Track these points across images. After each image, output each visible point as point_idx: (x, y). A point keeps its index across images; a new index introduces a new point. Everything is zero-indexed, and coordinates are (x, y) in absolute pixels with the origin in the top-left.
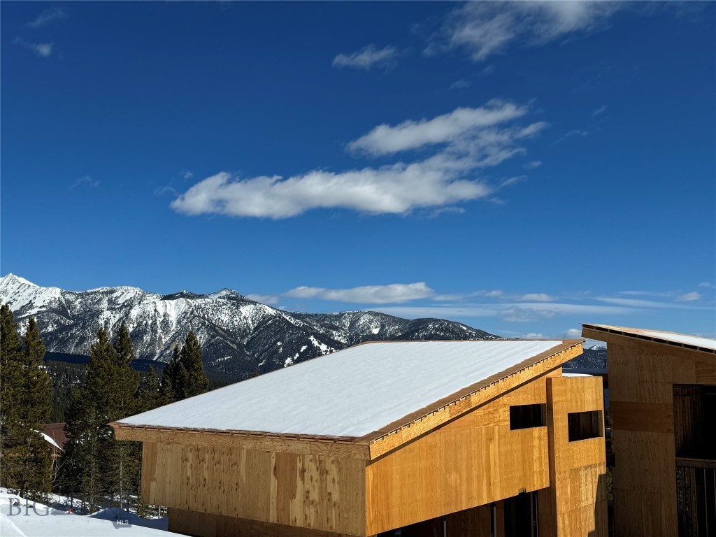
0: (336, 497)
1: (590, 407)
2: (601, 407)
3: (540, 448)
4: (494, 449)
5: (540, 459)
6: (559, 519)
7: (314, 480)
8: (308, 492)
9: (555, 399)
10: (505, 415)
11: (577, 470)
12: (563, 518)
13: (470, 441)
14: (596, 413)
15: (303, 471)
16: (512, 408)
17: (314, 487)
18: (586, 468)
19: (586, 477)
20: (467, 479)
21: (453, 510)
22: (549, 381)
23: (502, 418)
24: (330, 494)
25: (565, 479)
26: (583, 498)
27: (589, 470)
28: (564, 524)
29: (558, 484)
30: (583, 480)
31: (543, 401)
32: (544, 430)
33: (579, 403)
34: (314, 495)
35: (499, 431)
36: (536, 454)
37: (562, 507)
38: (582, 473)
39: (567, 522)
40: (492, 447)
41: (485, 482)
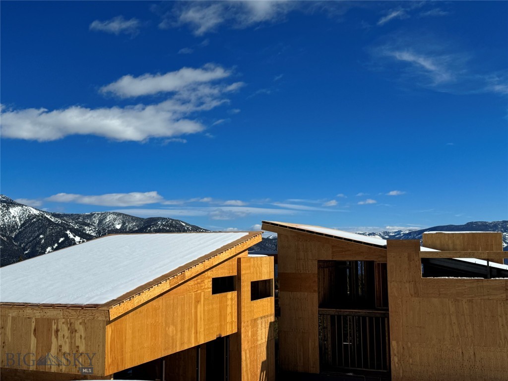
0: (82, 349)
1: (265, 277)
2: (272, 277)
3: (232, 306)
4: (200, 308)
5: (231, 313)
6: (243, 353)
7: (66, 337)
8: (61, 346)
9: (243, 272)
10: (209, 284)
11: (256, 320)
12: (246, 353)
13: (184, 304)
14: (269, 281)
15: (57, 331)
16: (213, 279)
17: (65, 342)
18: (261, 318)
19: (262, 324)
20: (181, 330)
21: (170, 352)
22: (239, 260)
23: (206, 287)
24: (78, 347)
25: (248, 326)
26: (259, 338)
27: (263, 319)
28: (246, 357)
29: (243, 330)
30: (260, 326)
31: (235, 274)
32: (235, 293)
33: (258, 274)
34: (66, 349)
35: (204, 296)
36: (229, 310)
37: (245, 345)
38: (259, 321)
39: (248, 356)
40: (199, 307)
41: (193, 332)
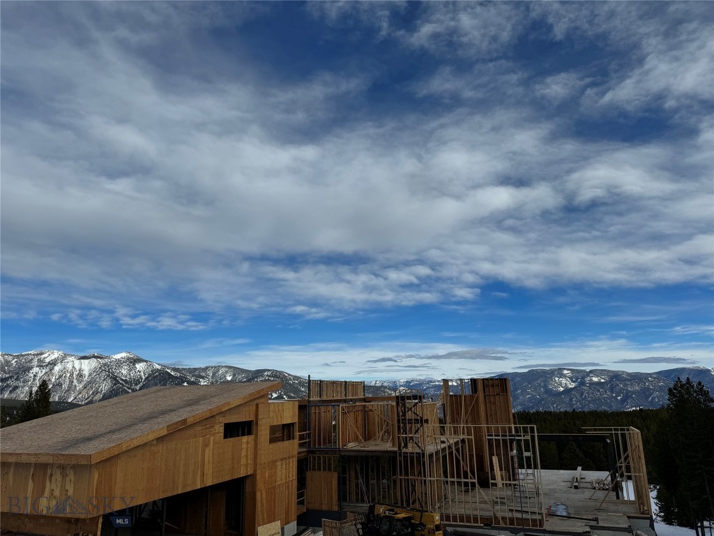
0: (71, 492)
1: (288, 421)
2: (296, 420)
3: (247, 450)
4: (208, 452)
5: (247, 456)
6: (258, 494)
7: (58, 481)
8: (53, 490)
9: (260, 417)
10: (220, 429)
11: (274, 462)
12: (261, 494)
13: (189, 448)
14: (293, 424)
15: (51, 475)
16: (226, 425)
17: (57, 486)
18: (282, 460)
19: (282, 466)
20: (184, 473)
21: (170, 494)
22: (257, 405)
23: (217, 431)
24: (67, 491)
25: (264, 468)
26: (278, 479)
27: (284, 462)
28: (261, 497)
29: (259, 471)
30: (279, 468)
31: (254, 419)
32: (251, 438)
33: (279, 419)
34: (57, 493)
35: (214, 440)
36: (243, 453)
37: (261, 485)
38: (279, 463)
39: (264, 496)
40: (207, 451)
41: (199, 474)
